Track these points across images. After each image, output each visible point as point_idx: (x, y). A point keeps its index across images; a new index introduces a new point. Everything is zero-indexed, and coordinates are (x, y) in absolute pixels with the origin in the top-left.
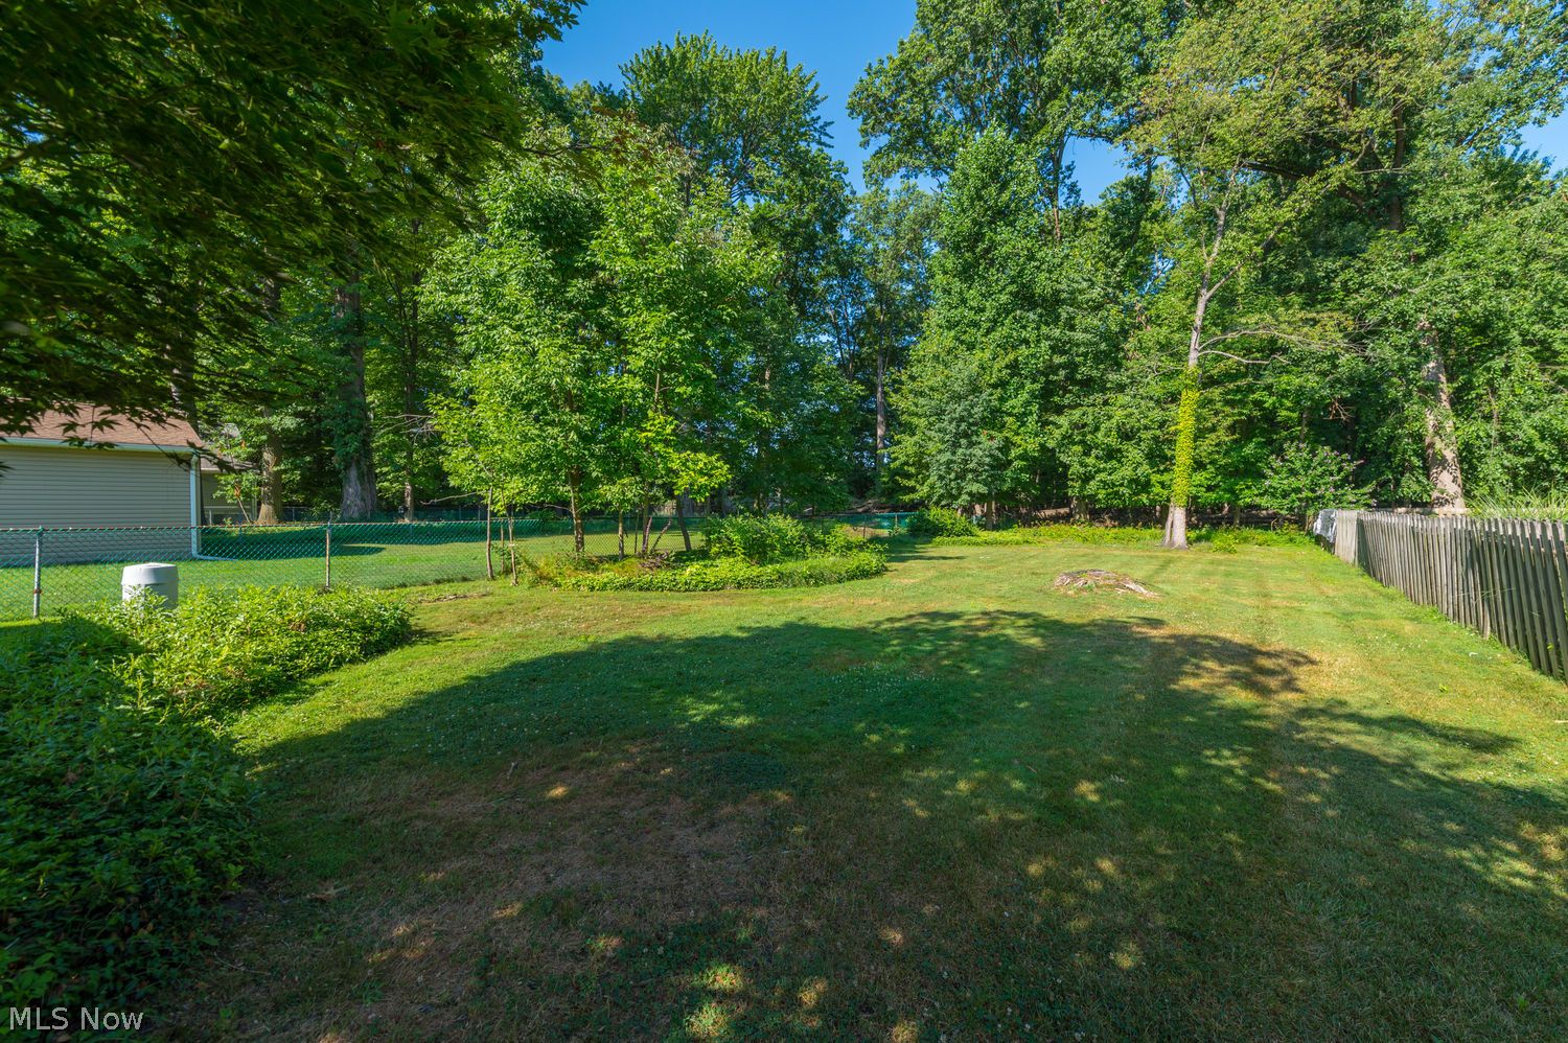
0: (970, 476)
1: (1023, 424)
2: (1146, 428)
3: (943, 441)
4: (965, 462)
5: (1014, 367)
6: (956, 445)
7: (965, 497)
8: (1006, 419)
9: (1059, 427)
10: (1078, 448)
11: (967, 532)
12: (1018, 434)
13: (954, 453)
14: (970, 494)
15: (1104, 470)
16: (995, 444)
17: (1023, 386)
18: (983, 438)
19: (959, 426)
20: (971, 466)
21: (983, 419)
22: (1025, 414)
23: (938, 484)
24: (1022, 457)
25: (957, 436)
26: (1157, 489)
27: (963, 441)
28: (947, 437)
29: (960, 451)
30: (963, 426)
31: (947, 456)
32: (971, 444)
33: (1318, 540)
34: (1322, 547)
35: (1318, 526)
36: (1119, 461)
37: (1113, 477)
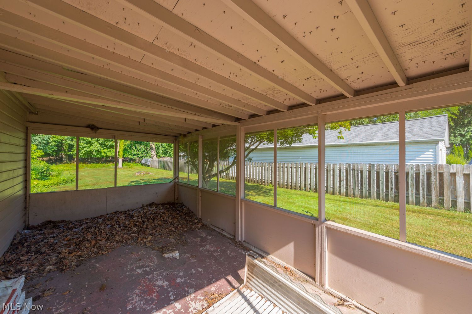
15: (86, 147)
33: (142, 165)
34: (144, 166)
35: (143, 162)
36: (91, 145)
37: (89, 149)
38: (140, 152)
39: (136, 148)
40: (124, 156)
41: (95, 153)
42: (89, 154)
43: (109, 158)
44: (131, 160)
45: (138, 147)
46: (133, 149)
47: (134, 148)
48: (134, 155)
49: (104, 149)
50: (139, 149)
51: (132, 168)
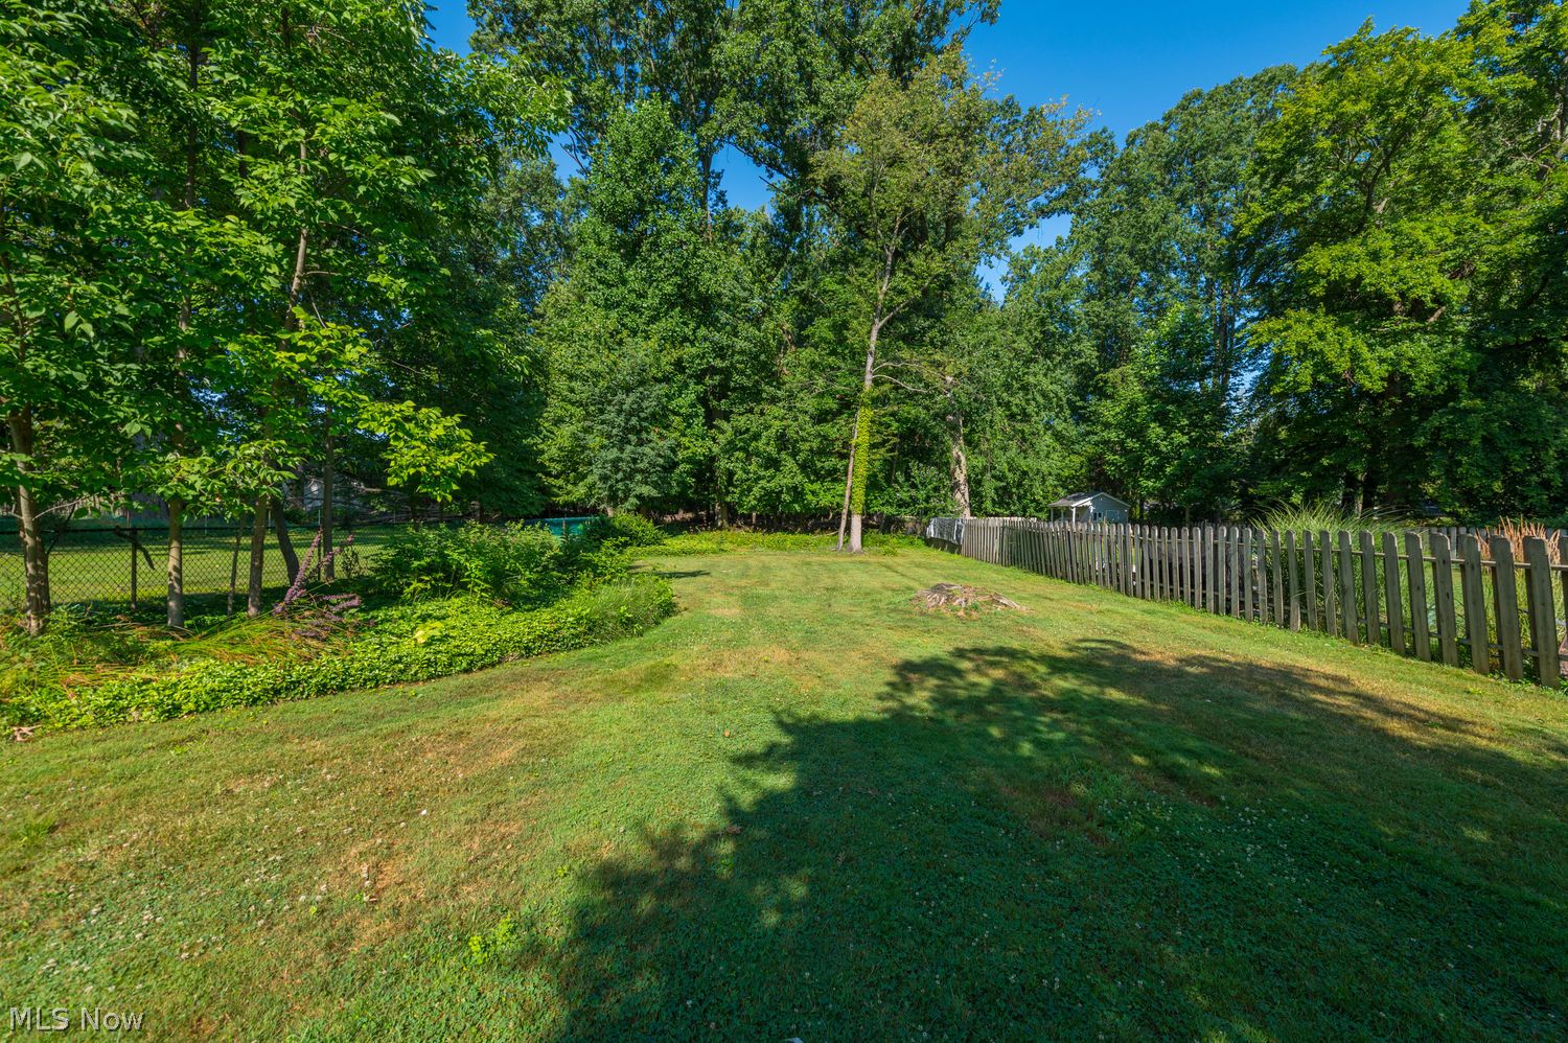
0: (639, 477)
1: (689, 426)
2: (804, 440)
3: (609, 437)
4: (634, 461)
5: (679, 365)
6: (624, 441)
7: (632, 500)
8: (672, 417)
9: (723, 432)
10: (740, 455)
11: (657, 541)
12: (684, 435)
13: (622, 450)
14: (639, 497)
15: (764, 478)
16: (666, 443)
17: (686, 385)
18: (653, 436)
19: (628, 420)
20: (641, 466)
21: (653, 415)
22: (691, 416)
23: (599, 484)
24: (689, 460)
25: (628, 430)
26: (809, 497)
27: (633, 438)
28: (615, 432)
29: (629, 448)
30: (634, 421)
31: (614, 453)
32: (641, 443)
33: (929, 542)
34: (937, 547)
35: (931, 531)
36: (778, 470)
37: (772, 484)
38: (922, 494)
39: (908, 477)
40: (867, 505)
41: (786, 497)
42: (771, 498)
43: (827, 516)
44: (889, 525)
45: (915, 472)
46: (896, 481)
47: (901, 479)
48: (902, 504)
49: (812, 482)
50: (917, 482)
51: (895, 554)
